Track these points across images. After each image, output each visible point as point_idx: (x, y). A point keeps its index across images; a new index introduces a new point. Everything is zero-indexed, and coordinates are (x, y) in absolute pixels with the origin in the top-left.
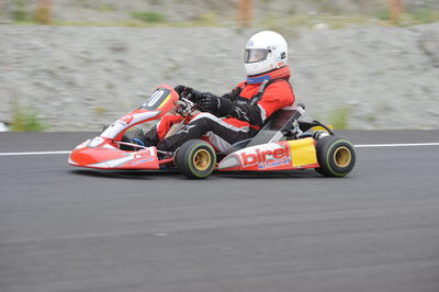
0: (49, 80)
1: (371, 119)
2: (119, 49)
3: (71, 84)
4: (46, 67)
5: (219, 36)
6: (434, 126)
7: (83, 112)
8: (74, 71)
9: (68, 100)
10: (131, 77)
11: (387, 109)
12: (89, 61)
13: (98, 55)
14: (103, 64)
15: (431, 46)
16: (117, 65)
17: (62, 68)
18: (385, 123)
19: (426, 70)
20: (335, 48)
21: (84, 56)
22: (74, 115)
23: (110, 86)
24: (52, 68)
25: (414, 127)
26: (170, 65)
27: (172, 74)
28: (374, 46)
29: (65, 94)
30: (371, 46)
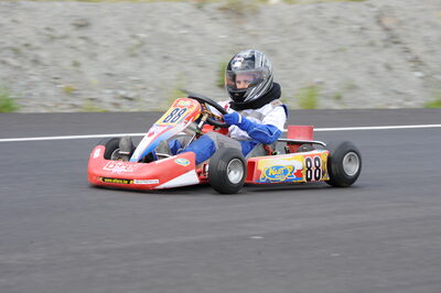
0: (14, 58)
1: (338, 98)
2: (82, 25)
3: (36, 62)
4: (9, 44)
5: (179, 11)
6: (400, 104)
7: (51, 92)
8: (38, 48)
9: (34, 78)
10: (95, 55)
11: (352, 88)
12: (53, 38)
13: (61, 32)
14: (67, 42)
15: (388, 22)
16: (81, 42)
17: (27, 45)
18: (351, 102)
19: (386, 46)
20: (295, 24)
21: (48, 32)
22: (43, 94)
23: (76, 64)
24: (16, 46)
25: (380, 105)
26: (135, 42)
27: (136, 51)
28: (334, 21)
29: (31, 72)
30: (331, 22)
